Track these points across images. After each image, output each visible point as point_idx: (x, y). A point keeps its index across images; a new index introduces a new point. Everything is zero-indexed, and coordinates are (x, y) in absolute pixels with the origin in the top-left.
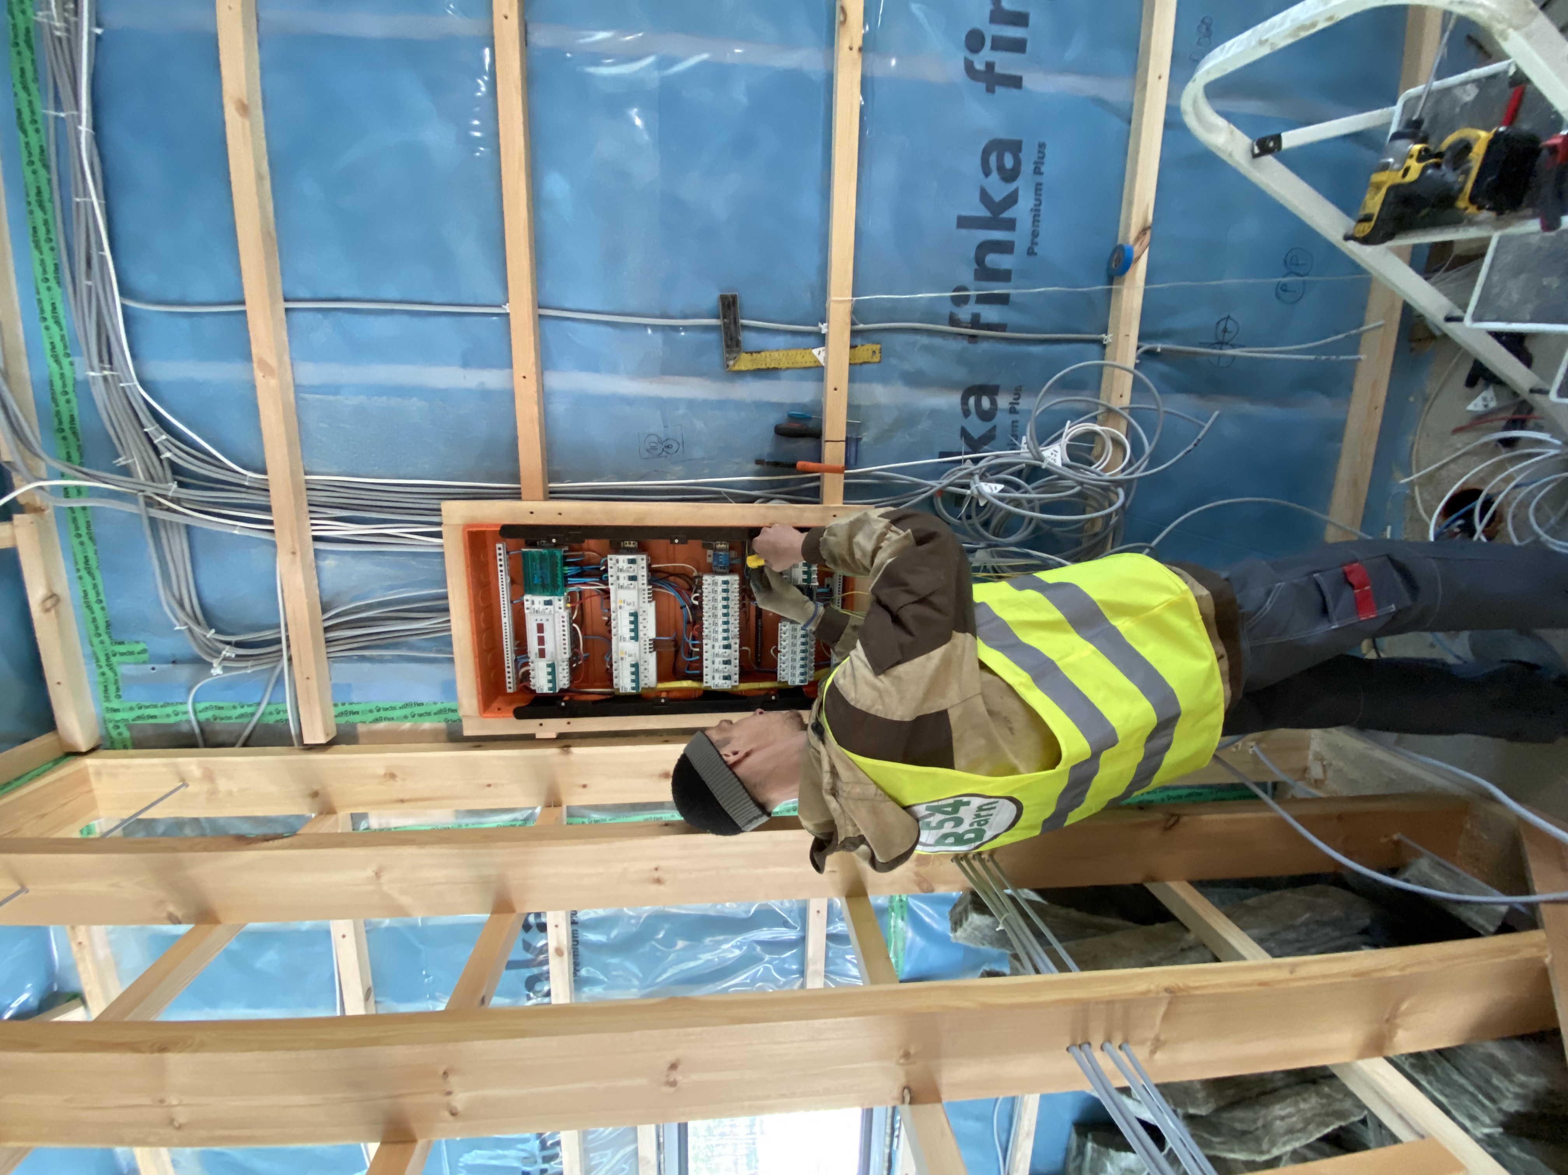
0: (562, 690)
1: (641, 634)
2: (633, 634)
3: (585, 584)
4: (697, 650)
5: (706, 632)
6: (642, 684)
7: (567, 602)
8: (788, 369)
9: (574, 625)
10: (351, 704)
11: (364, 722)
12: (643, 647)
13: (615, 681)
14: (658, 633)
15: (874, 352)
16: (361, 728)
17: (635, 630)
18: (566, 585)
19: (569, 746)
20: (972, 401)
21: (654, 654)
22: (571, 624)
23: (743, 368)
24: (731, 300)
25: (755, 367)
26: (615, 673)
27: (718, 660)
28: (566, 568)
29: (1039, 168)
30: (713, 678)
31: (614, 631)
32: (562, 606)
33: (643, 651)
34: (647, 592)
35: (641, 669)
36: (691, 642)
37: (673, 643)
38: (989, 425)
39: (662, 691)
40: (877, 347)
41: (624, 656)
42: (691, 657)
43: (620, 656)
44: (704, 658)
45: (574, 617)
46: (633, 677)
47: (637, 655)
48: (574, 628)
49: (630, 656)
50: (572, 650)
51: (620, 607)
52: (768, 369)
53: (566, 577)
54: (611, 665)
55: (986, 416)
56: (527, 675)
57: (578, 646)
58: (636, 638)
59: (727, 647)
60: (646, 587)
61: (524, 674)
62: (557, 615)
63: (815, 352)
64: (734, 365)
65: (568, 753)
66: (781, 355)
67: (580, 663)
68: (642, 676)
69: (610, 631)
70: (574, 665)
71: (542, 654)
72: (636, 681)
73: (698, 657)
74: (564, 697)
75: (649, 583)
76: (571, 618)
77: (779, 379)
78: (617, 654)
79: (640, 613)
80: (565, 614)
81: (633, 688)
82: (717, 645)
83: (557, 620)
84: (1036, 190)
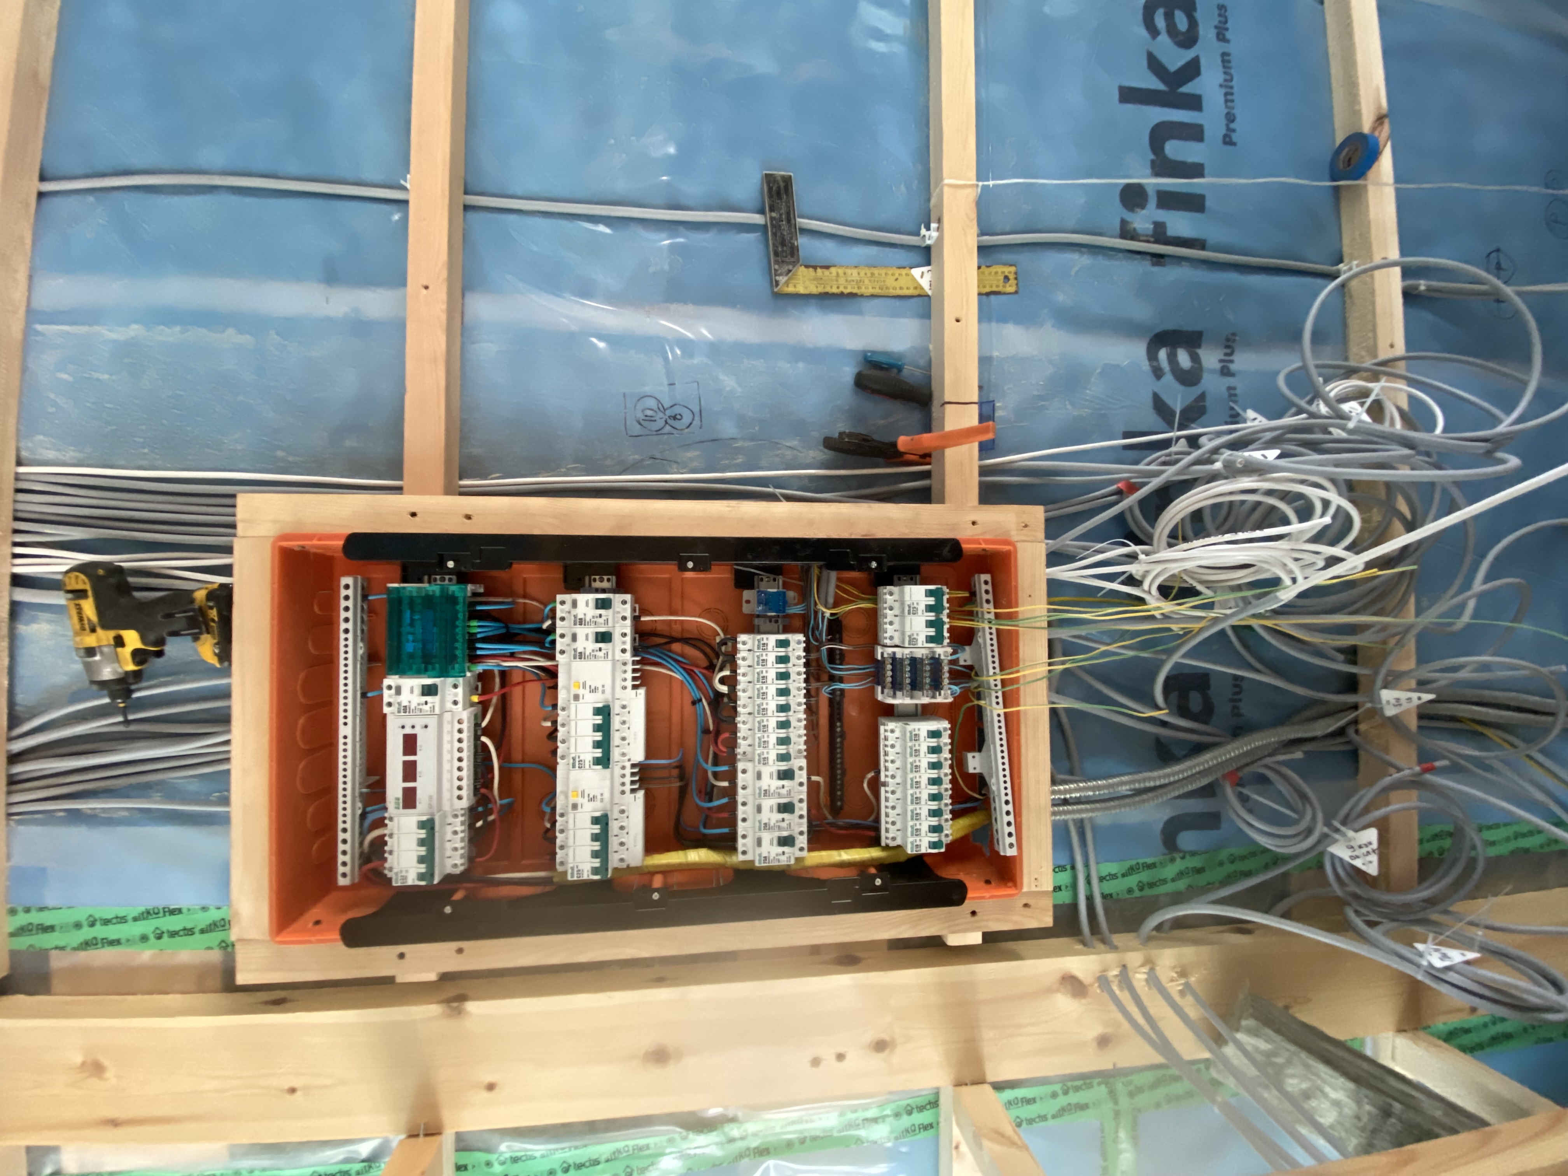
0: (448, 878)
1: (615, 754)
2: (598, 753)
3: (512, 656)
4: (725, 784)
5: (743, 746)
6: (614, 861)
7: (474, 690)
8: (873, 296)
9: (484, 739)
10: (41, 909)
11: (62, 948)
12: (618, 780)
13: (560, 855)
14: (650, 751)
15: (1007, 278)
16: (57, 962)
17: (604, 745)
18: (474, 658)
19: (462, 998)
20: (1163, 354)
21: (641, 794)
22: (477, 738)
23: (801, 290)
24: (782, 184)
25: (821, 290)
26: (560, 838)
27: (769, 803)
28: (474, 623)
29: (1224, 35)
30: (759, 842)
31: (561, 749)
32: (460, 699)
33: (618, 788)
34: (630, 667)
35: (614, 826)
36: (710, 769)
37: (675, 772)
38: (1195, 391)
39: (652, 872)
40: (1009, 270)
41: (579, 800)
42: (711, 800)
43: (572, 800)
44: (740, 799)
45: (484, 724)
46: (597, 846)
47: (607, 796)
48: (484, 745)
49: (592, 799)
50: (476, 790)
51: (576, 697)
52: (842, 294)
53: (472, 641)
54: (554, 822)
55: (1189, 378)
56: (380, 845)
57: (489, 784)
58: (604, 761)
59: (786, 775)
60: (628, 657)
61: (373, 843)
62: (447, 716)
63: (916, 272)
64: (787, 284)
65: (459, 1012)
66: (862, 274)
67: (491, 818)
68: (613, 843)
69: (554, 752)
70: (479, 824)
71: (409, 799)
72: (602, 854)
73: (725, 800)
74: (454, 891)
75: (635, 651)
76: (477, 725)
77: (860, 312)
78: (567, 797)
79: (616, 709)
80: (466, 715)
81: (595, 871)
82: (766, 771)
83: (446, 727)
84: (1223, 61)
